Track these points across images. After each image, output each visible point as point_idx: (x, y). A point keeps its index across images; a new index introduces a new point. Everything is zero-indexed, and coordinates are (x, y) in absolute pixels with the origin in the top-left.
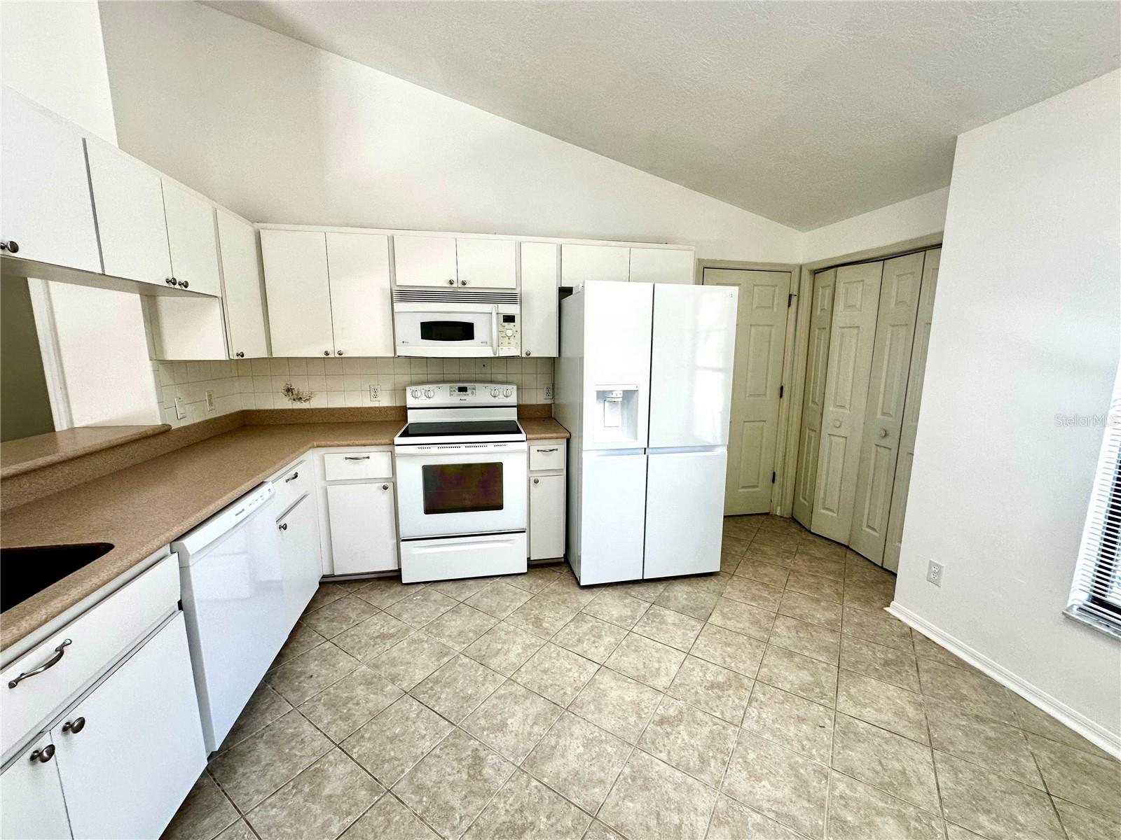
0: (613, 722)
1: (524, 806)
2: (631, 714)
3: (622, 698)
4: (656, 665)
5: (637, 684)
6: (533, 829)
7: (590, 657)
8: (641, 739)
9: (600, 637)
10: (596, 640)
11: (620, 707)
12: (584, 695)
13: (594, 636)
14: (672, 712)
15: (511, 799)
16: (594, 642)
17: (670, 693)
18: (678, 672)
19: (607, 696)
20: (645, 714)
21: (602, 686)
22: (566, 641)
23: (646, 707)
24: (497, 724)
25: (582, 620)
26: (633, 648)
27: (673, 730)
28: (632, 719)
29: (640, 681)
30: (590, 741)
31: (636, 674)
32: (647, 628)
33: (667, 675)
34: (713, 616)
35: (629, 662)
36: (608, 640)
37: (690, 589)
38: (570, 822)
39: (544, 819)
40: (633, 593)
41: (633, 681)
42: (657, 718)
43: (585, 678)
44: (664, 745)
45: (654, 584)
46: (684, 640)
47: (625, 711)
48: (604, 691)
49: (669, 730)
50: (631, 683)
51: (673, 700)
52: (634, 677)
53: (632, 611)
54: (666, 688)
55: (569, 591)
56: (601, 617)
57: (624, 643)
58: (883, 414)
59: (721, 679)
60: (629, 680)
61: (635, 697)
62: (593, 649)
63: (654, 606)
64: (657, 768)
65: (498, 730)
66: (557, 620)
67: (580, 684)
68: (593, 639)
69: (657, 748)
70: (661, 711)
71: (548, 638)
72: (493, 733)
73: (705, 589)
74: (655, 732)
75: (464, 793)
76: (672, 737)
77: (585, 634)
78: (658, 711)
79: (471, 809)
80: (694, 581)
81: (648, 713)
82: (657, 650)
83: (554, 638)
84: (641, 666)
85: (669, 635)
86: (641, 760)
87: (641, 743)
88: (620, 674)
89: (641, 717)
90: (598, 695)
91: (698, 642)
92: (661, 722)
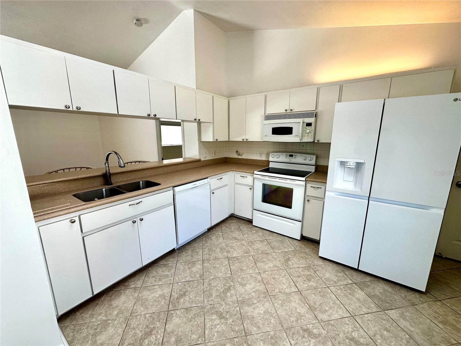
0: (283, 313)
1: (229, 312)
2: (294, 317)
3: (296, 309)
4: (327, 309)
5: (309, 309)
6: (226, 320)
7: (297, 285)
8: (290, 328)
9: (309, 280)
10: (307, 280)
11: (292, 311)
12: (281, 296)
13: (307, 279)
14: (315, 331)
15: (227, 307)
16: (305, 281)
17: (322, 324)
18: (337, 319)
19: (290, 303)
20: (301, 322)
21: (291, 298)
22: (292, 273)
23: (304, 320)
24: (243, 283)
25: (307, 270)
26: (322, 294)
28: (292, 319)
29: (312, 309)
30: (268, 312)
31: (312, 305)
32: (339, 291)
33: (329, 316)
34: (393, 311)
35: (315, 298)
36: (313, 284)
37: (390, 290)
38: (237, 329)
39: (231, 321)
40: (347, 273)
41: (308, 306)
42: (305, 327)
43: (287, 291)
44: (297, 339)
45: (365, 275)
46: (356, 309)
47: (292, 313)
48: (290, 300)
49: (306, 336)
50: (306, 306)
51: (320, 327)
52: (310, 305)
53: (338, 280)
54: (322, 321)
55: (313, 256)
56: (318, 274)
57: (319, 290)
59: (362, 340)
60: (306, 305)
61: (303, 313)
62: (301, 283)
63: (354, 284)
64: (285, 343)
65: (242, 285)
66: (296, 264)
67: (283, 291)
68: (305, 279)
69: (293, 337)
70: (310, 327)
71: (286, 268)
72: (240, 285)
73: (403, 295)
74: (298, 332)
75: (218, 294)
76: (304, 340)
77: (304, 275)
78: (308, 326)
79: (216, 300)
80: (398, 287)
81: (302, 322)
82: (334, 303)
83: (288, 269)
84: (318, 304)
85: (349, 301)
86: (281, 335)
87: (287, 329)
88: (304, 299)
89: (298, 321)
90: (287, 300)
91: (366, 315)
92: (305, 330)
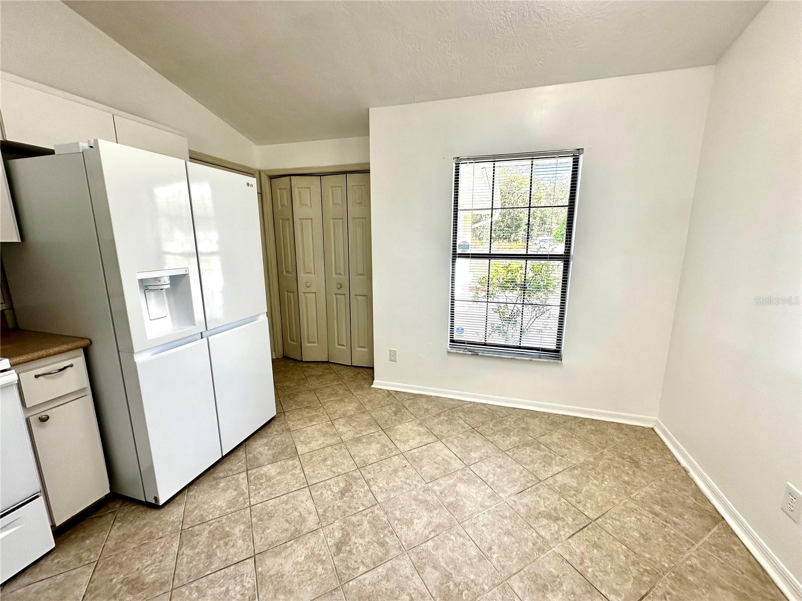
0: (309, 589)
2: (315, 567)
3: (297, 563)
4: (297, 514)
5: (297, 541)
7: (236, 560)
8: (339, 576)
9: (227, 535)
10: (227, 540)
11: (302, 571)
13: (220, 539)
14: (338, 535)
16: (226, 544)
17: (324, 524)
18: (315, 505)
19: (284, 575)
20: (324, 555)
21: (272, 573)
22: (195, 571)
23: (320, 550)
25: (192, 536)
26: (266, 517)
27: (350, 546)
28: (320, 570)
29: (296, 536)
31: (289, 535)
32: (262, 493)
33: (310, 513)
34: (298, 448)
35: (274, 531)
36: (238, 530)
37: (265, 440)
40: (221, 475)
41: (292, 542)
42: (334, 549)
43: (249, 582)
44: (355, 562)
45: (232, 455)
46: (296, 479)
47: (309, 570)
48: (277, 574)
49: (348, 548)
50: (292, 544)
51: (331, 527)
52: (289, 538)
53: (235, 490)
54: (319, 523)
55: (145, 521)
56: (211, 517)
57: (254, 520)
58: (337, 274)
59: (342, 485)
60: (288, 544)
61: (306, 552)
62: (232, 551)
63: (249, 472)
64: (367, 582)
66: (161, 561)
67: (250, 593)
68: (221, 542)
69: (354, 569)
70: (331, 541)
71: (168, 588)
73: (275, 433)
74: (342, 560)
76: (354, 551)
77: (210, 545)
78: (330, 544)
80: (262, 433)
81: (325, 553)
82: (286, 502)
83: (176, 581)
84: (286, 525)
85: (283, 485)
86: (353, 590)
87: (341, 579)
88: (276, 548)
89: (324, 561)
90: (276, 583)
91: (306, 473)
92: (339, 550)
